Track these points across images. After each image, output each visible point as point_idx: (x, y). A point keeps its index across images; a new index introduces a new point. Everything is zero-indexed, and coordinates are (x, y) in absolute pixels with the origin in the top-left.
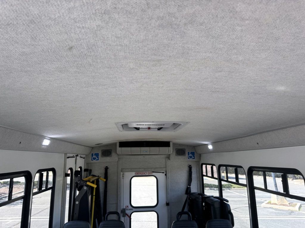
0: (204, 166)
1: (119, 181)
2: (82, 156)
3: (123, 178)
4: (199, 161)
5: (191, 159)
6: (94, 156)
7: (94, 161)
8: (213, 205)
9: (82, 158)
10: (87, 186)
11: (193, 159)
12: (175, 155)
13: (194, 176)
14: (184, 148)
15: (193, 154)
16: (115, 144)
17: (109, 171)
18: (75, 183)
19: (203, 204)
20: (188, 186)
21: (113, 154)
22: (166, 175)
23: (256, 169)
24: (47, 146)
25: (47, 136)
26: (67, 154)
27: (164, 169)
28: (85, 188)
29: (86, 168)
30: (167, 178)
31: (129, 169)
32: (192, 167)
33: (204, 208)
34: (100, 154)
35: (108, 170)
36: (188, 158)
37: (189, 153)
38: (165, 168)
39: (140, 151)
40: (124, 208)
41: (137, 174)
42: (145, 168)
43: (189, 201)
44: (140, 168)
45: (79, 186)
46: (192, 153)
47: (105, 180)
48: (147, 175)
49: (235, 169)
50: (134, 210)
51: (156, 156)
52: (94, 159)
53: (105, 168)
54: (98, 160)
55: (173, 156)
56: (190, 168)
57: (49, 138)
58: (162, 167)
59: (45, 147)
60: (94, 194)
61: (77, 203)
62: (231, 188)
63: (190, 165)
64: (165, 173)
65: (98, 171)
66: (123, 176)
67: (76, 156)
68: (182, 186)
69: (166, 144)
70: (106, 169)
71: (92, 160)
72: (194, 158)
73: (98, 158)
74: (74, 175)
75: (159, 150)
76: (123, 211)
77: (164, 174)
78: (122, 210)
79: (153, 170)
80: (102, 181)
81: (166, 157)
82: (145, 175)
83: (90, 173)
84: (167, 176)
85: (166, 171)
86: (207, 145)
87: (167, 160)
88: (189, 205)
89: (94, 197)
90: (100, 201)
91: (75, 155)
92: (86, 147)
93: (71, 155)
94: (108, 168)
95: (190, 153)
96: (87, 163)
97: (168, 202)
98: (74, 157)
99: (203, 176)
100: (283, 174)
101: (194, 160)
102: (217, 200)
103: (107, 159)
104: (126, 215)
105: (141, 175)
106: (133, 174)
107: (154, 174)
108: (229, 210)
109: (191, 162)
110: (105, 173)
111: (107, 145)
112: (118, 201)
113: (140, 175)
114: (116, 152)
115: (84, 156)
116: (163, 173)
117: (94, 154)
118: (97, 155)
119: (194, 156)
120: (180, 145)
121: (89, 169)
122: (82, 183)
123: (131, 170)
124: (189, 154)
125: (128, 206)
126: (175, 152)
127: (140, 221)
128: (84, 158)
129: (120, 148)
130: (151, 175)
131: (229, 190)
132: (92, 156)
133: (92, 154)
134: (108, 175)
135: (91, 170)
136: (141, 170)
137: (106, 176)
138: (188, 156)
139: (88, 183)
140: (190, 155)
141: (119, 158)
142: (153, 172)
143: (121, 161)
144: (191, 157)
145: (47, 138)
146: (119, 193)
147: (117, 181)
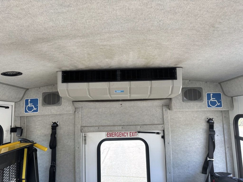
1: (77, 148)
3: (85, 143)
4: (231, 111)
5: (214, 108)
6: (29, 104)
7: (30, 113)
11: (218, 106)
12: (181, 101)
13: (218, 138)
14: (199, 86)
15: (218, 96)
17: (60, 131)
20: (208, 159)
21: (64, 100)
22: (163, 137)
27: (160, 127)
30: (166, 143)
31: (96, 126)
32: (213, 123)
34: (41, 101)
35: (58, 129)
36: (209, 106)
37: (209, 95)
38: (162, 126)
41: (110, 136)
42: (124, 125)
44: (114, 126)
46: (215, 95)
48: (129, 137)
51: (144, 103)
52: (30, 109)
53: (52, 126)
54: (37, 111)
55: (178, 102)
56: (210, 124)
58: (156, 122)
60: (24, 177)
63: (211, 119)
64: (162, 134)
65: (41, 131)
66: (85, 140)
70: (55, 126)
71: (26, 112)
72: (220, 106)
75: (151, 88)
77: (160, 136)
79: (139, 129)
81: (163, 106)
82: (124, 137)
84: (166, 140)
85: (164, 131)
87: (164, 110)
94: (57, 125)
95: (211, 95)
101: (220, 109)
103: (53, 109)
105: (117, 137)
106: (103, 135)
107: (140, 135)
109: (213, 112)
111: (54, 85)
113: (115, 137)
116: (158, 133)
117: (29, 100)
118: (35, 102)
119: (220, 102)
123: (99, 128)
124: (209, 98)
126: (181, 94)
127: (127, 177)
129: (65, 85)
130: (135, 137)
132: (27, 103)
133: (27, 101)
136: (116, 128)
138: (208, 102)
140: (212, 99)
141: (76, 108)
142: (139, 132)
143: (80, 113)
144: (213, 104)
146: (77, 170)
147: (75, 148)
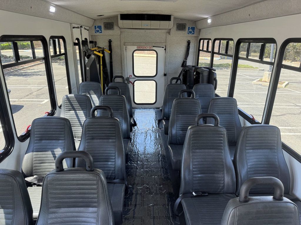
0: (202, 41)
1: (122, 53)
2: (86, 28)
3: (126, 52)
4: (198, 36)
5: (190, 35)
6: (97, 29)
7: (98, 34)
8: (202, 74)
9: (87, 29)
10: (95, 55)
12: (175, 30)
13: (191, 50)
14: (185, 23)
15: (193, 29)
16: (116, 17)
17: (113, 44)
18: (83, 52)
19: (194, 73)
20: (185, 60)
21: (115, 27)
22: (165, 49)
23: (243, 41)
24: (54, 13)
25: (52, 2)
26: (72, 24)
27: (164, 44)
28: (93, 56)
29: (91, 40)
30: (166, 52)
31: (131, 43)
33: (195, 76)
34: (103, 27)
36: (188, 34)
37: (189, 28)
38: (165, 43)
39: (141, 24)
40: (128, 77)
41: (139, 48)
42: (146, 43)
43: (184, 72)
45: (87, 54)
47: (110, 52)
48: (148, 49)
49: (227, 41)
50: (137, 78)
51: (157, 31)
52: (98, 31)
54: (101, 32)
55: (174, 31)
56: (189, 43)
57: (54, 5)
58: (162, 42)
59: (53, 14)
60: (101, 64)
61: (88, 68)
62: (229, 67)
63: (189, 41)
64: (165, 48)
65: (103, 43)
66: (126, 50)
67: (81, 27)
68: (180, 60)
69: (167, 18)
70: (110, 42)
71: (96, 33)
72: (194, 34)
73: (101, 30)
74: (82, 44)
75: (160, 24)
76: (128, 79)
77: (163, 49)
78: (126, 78)
79: (154, 45)
80: (107, 52)
81: (167, 32)
82: (146, 49)
83: (96, 45)
85: (166, 46)
86: (207, 19)
87: (167, 35)
88: (183, 75)
89: (101, 66)
90: (107, 70)
91: (79, 26)
92: (88, 18)
93: (76, 26)
94: (111, 41)
96: (91, 35)
97: (165, 73)
98: (79, 28)
99: (199, 50)
100: (263, 44)
101: (193, 35)
102: (207, 69)
103: (110, 32)
104: (130, 83)
106: (135, 48)
107: (154, 48)
108: (215, 77)
109: (190, 37)
110: (109, 46)
111: (109, 18)
112: (123, 71)
113: (141, 49)
114: (118, 25)
115: (88, 28)
116: (163, 47)
117: (97, 26)
118: (100, 27)
119: (194, 32)
120: (182, 19)
121: (94, 41)
122: (90, 52)
123: (133, 44)
124: (189, 29)
125: (131, 76)
126: (175, 26)
128: (88, 30)
129: (122, 21)
130: (152, 49)
131: (227, 69)
132: (95, 28)
133: (95, 27)
134: (112, 48)
135: (96, 42)
136: (142, 44)
137: (110, 49)
138: (188, 31)
139: (95, 52)
141: (121, 32)
142: (154, 47)
143: (123, 34)
144: (190, 32)
145: (53, 5)
146: (123, 64)
147: (121, 53)
